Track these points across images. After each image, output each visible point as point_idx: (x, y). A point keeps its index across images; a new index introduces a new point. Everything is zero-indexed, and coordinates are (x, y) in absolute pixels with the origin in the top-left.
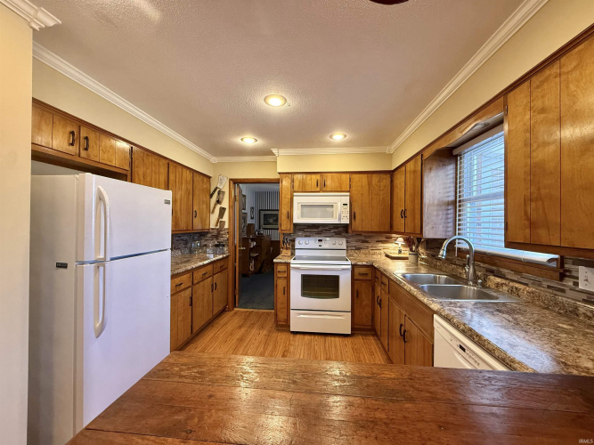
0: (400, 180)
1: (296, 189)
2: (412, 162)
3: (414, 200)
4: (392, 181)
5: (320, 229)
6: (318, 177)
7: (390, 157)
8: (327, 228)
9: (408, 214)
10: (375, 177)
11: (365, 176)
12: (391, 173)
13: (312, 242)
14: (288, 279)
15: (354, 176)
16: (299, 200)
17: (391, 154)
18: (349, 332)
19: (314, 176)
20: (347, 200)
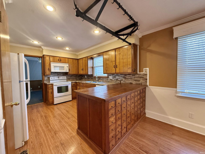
0: (80, 62)
1: (51, 61)
2: (85, 58)
3: (86, 67)
4: (78, 62)
5: (58, 74)
6: (58, 58)
7: (77, 55)
8: (60, 73)
9: (84, 69)
10: (74, 60)
11: (72, 59)
12: (78, 59)
13: (56, 78)
14: (53, 89)
15: (69, 59)
16: (53, 65)
17: (78, 55)
18: (71, 100)
19: (57, 58)
20: (68, 65)
